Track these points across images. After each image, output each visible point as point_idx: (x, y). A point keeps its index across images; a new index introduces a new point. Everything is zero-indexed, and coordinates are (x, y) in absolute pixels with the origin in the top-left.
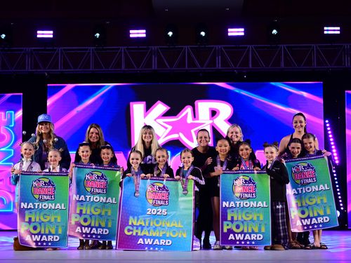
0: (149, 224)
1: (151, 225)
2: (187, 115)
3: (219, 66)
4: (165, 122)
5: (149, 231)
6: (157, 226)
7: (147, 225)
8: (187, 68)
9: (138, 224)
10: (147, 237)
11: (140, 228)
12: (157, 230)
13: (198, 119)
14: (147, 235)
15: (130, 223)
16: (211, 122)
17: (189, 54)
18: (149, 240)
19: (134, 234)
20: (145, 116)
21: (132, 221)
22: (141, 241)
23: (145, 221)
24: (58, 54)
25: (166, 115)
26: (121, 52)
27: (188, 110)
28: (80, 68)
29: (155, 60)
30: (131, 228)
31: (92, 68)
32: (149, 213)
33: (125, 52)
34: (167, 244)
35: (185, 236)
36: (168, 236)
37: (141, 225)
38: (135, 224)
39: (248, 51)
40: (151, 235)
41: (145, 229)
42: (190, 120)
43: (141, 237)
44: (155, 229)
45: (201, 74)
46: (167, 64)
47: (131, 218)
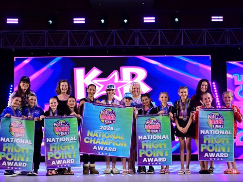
0: (101, 136)
1: (103, 137)
2: (114, 77)
3: (137, 44)
4: (99, 82)
5: (101, 141)
6: (107, 137)
7: (100, 136)
8: (114, 45)
9: (94, 136)
10: (100, 145)
11: (95, 139)
12: (107, 141)
13: (122, 80)
14: (100, 144)
15: (88, 135)
16: (132, 82)
17: (116, 35)
18: (101, 147)
19: (91, 143)
20: (85, 78)
21: (89, 133)
22: (95, 148)
23: (98, 134)
24: (22, 35)
25: (99, 77)
26: (67, 34)
27: (115, 74)
28: (38, 46)
29: (91, 40)
30: (88, 138)
31: (46, 45)
32: (101, 129)
33: (70, 34)
34: (113, 150)
35: (125, 145)
36: (114, 145)
37: (95, 137)
38: (91, 135)
39: (158, 33)
40: (102, 144)
41: (98, 139)
42: (116, 80)
43: (95, 145)
44: (105, 140)
45: (124, 50)
46: (100, 42)
47: (89, 132)
